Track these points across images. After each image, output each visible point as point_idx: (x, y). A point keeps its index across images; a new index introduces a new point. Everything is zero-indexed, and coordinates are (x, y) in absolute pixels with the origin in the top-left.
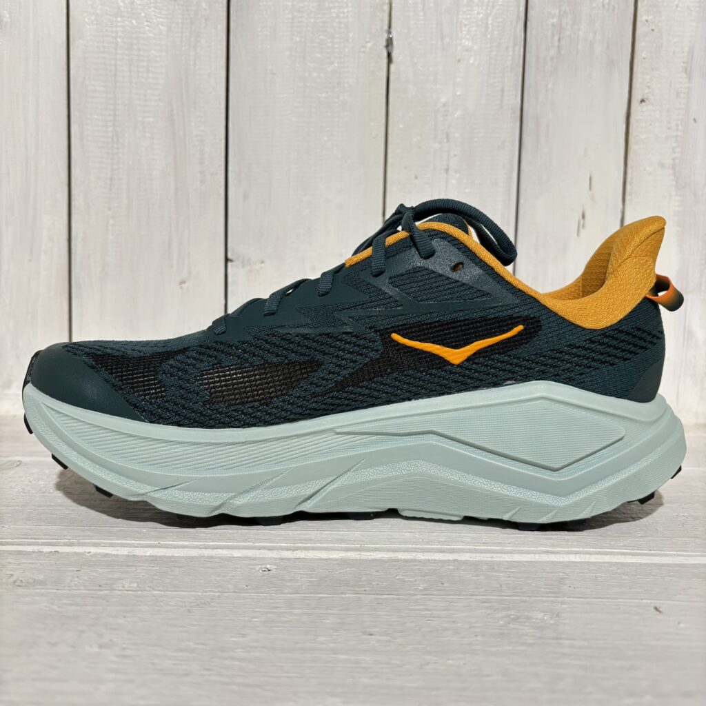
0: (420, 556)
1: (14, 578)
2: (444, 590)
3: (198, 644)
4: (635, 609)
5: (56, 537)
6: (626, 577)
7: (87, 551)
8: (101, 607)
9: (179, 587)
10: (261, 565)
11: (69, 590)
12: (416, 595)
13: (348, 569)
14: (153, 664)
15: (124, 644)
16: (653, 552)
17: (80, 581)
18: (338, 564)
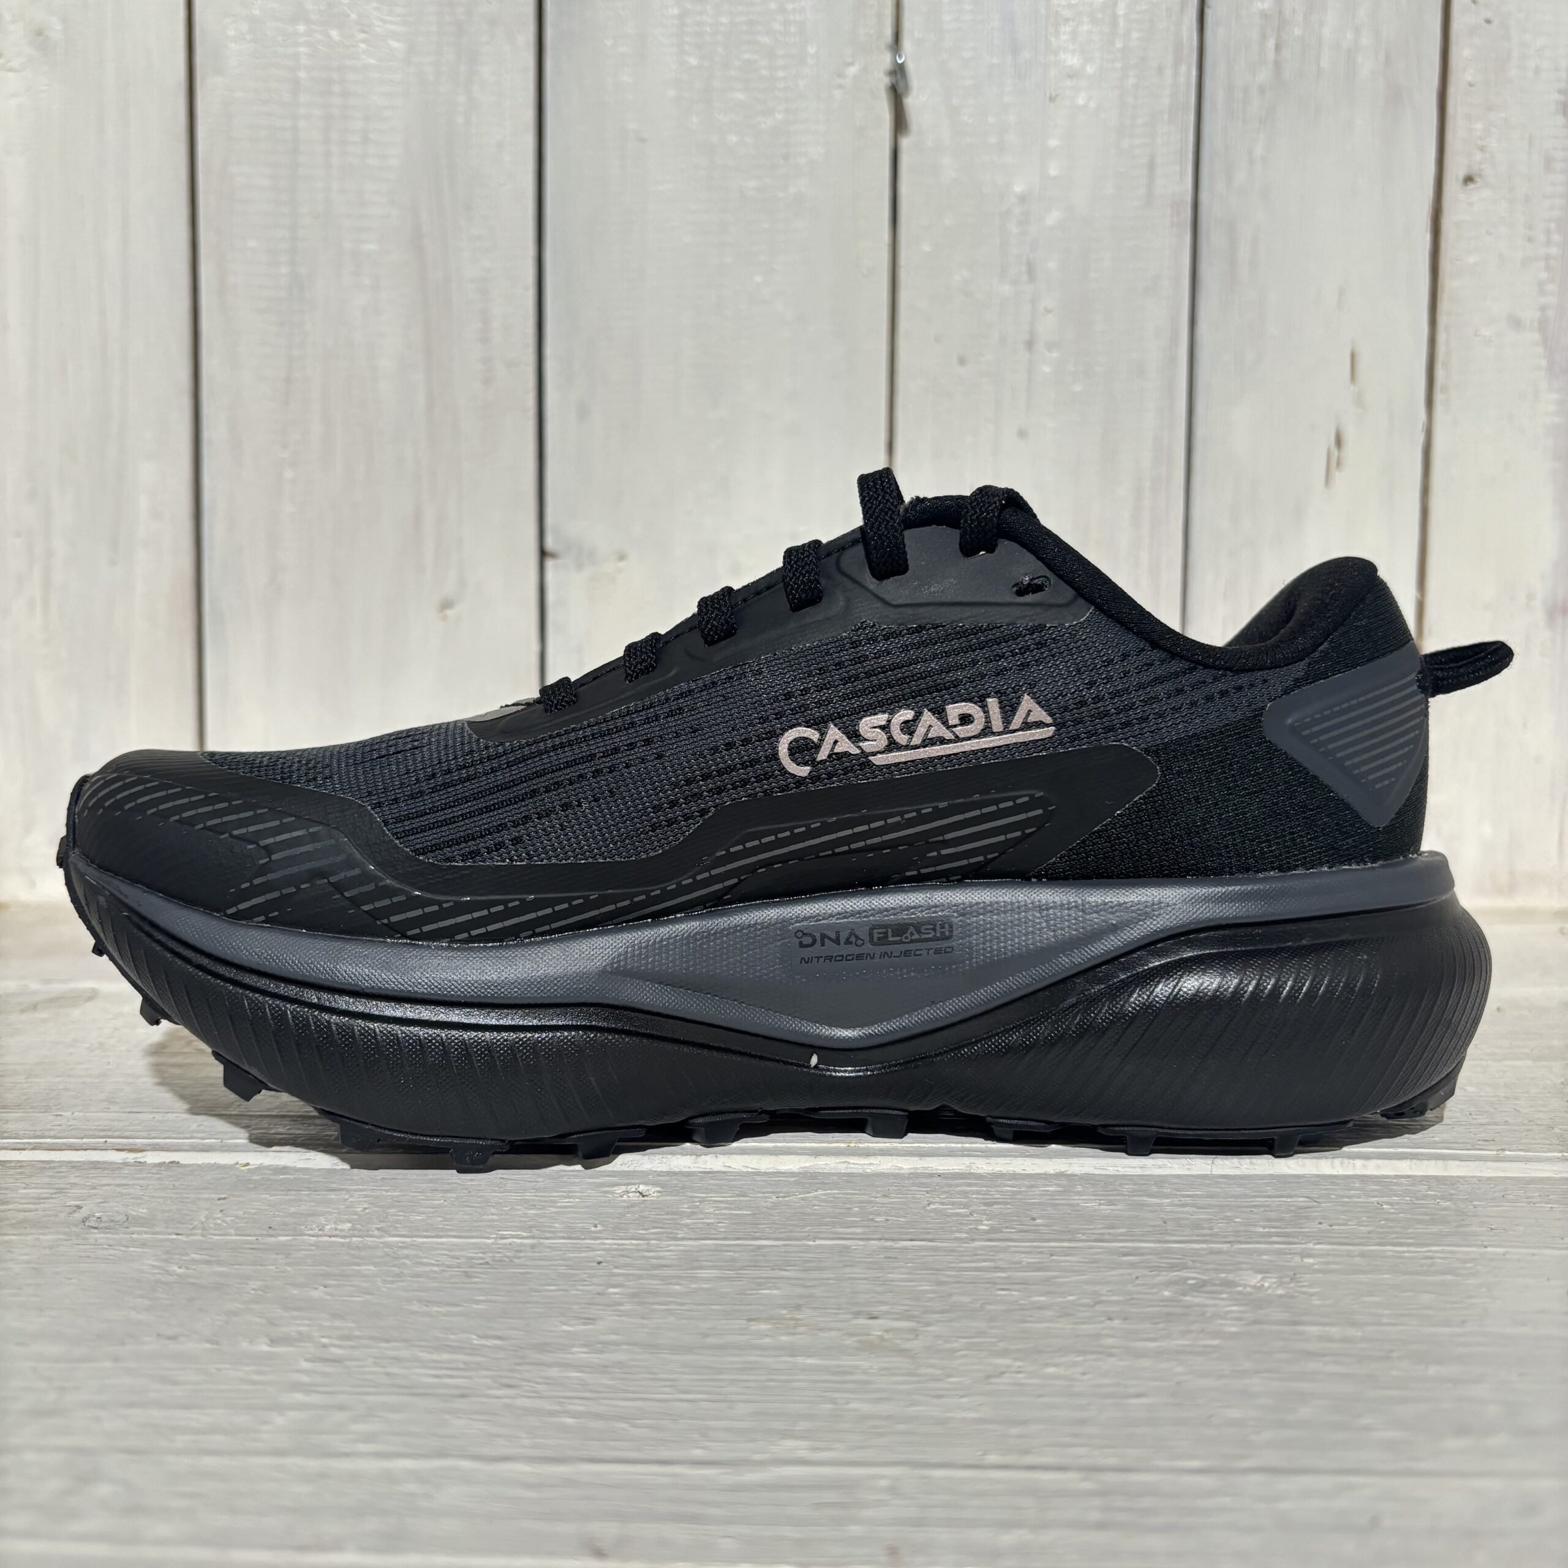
0: (982, 1166)
1: (84, 1212)
2: (1036, 1232)
3: (486, 1337)
4: (1469, 1265)
5: (174, 1136)
6: (1448, 1203)
7: (244, 1162)
8: (273, 1267)
9: (443, 1230)
10: (627, 1184)
11: (203, 1236)
12: (973, 1240)
13: (820, 1192)
14: (388, 1374)
15: (323, 1337)
16: (1507, 1153)
17: (229, 1219)
18: (797, 1183)
